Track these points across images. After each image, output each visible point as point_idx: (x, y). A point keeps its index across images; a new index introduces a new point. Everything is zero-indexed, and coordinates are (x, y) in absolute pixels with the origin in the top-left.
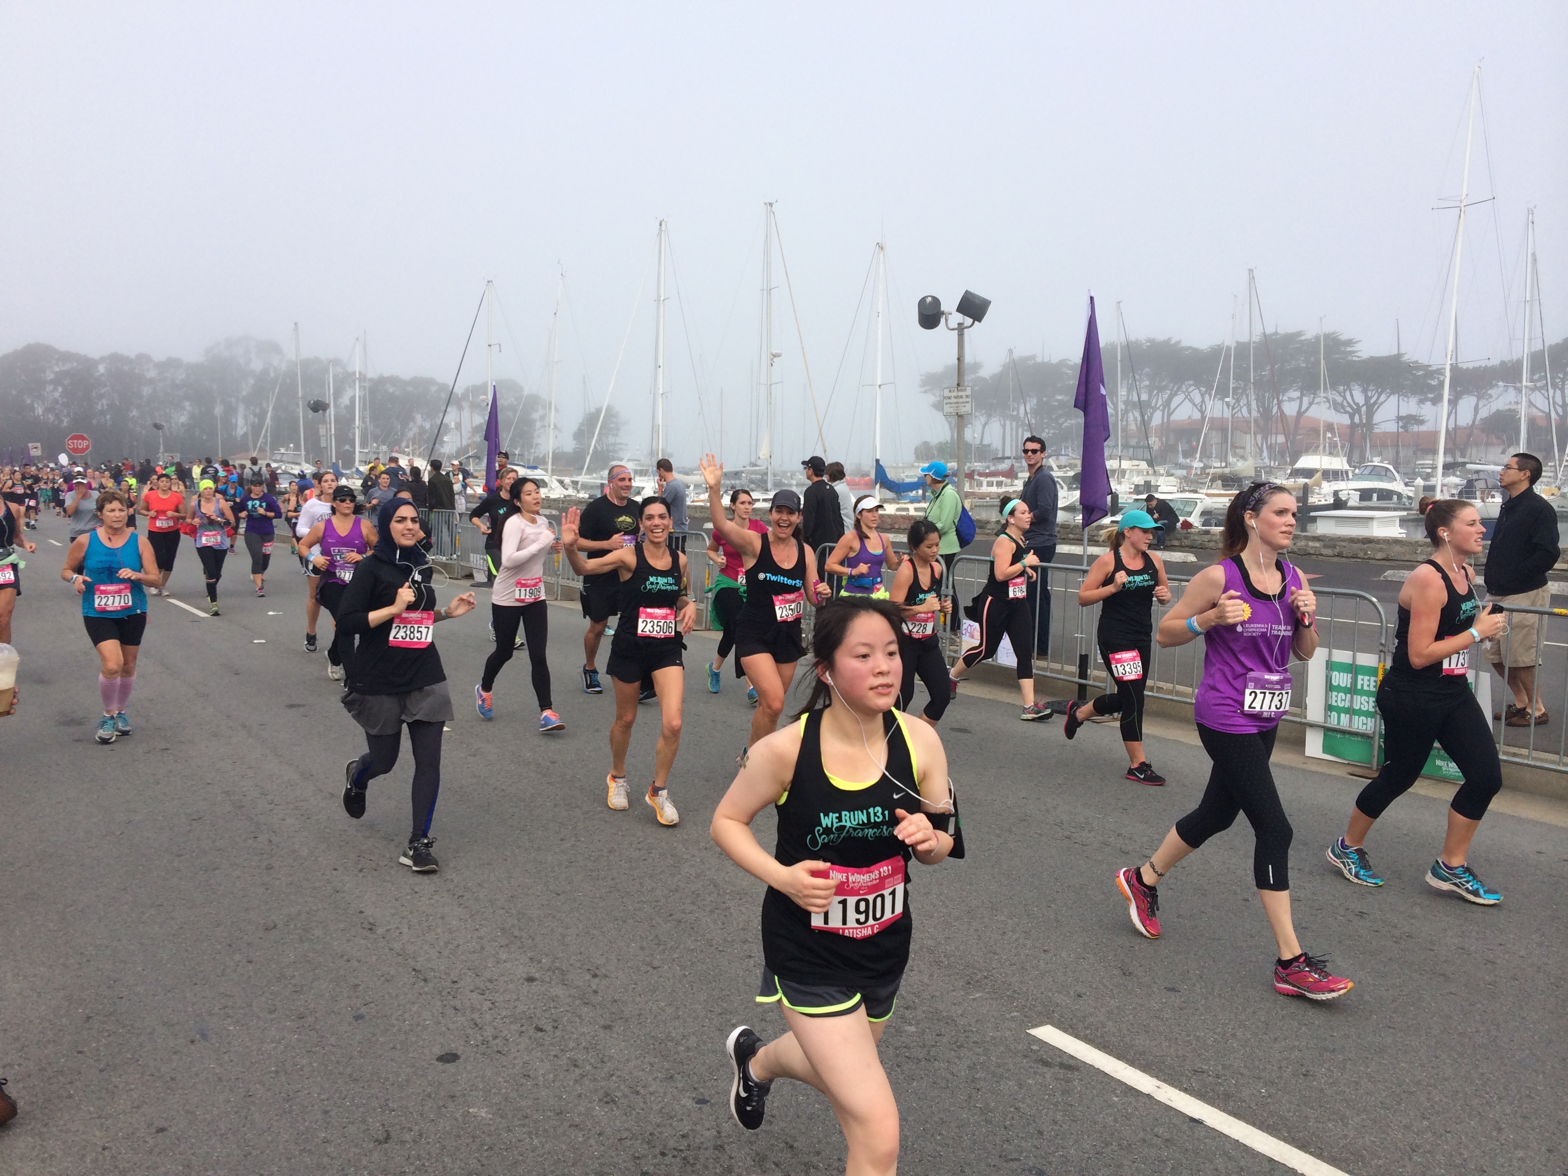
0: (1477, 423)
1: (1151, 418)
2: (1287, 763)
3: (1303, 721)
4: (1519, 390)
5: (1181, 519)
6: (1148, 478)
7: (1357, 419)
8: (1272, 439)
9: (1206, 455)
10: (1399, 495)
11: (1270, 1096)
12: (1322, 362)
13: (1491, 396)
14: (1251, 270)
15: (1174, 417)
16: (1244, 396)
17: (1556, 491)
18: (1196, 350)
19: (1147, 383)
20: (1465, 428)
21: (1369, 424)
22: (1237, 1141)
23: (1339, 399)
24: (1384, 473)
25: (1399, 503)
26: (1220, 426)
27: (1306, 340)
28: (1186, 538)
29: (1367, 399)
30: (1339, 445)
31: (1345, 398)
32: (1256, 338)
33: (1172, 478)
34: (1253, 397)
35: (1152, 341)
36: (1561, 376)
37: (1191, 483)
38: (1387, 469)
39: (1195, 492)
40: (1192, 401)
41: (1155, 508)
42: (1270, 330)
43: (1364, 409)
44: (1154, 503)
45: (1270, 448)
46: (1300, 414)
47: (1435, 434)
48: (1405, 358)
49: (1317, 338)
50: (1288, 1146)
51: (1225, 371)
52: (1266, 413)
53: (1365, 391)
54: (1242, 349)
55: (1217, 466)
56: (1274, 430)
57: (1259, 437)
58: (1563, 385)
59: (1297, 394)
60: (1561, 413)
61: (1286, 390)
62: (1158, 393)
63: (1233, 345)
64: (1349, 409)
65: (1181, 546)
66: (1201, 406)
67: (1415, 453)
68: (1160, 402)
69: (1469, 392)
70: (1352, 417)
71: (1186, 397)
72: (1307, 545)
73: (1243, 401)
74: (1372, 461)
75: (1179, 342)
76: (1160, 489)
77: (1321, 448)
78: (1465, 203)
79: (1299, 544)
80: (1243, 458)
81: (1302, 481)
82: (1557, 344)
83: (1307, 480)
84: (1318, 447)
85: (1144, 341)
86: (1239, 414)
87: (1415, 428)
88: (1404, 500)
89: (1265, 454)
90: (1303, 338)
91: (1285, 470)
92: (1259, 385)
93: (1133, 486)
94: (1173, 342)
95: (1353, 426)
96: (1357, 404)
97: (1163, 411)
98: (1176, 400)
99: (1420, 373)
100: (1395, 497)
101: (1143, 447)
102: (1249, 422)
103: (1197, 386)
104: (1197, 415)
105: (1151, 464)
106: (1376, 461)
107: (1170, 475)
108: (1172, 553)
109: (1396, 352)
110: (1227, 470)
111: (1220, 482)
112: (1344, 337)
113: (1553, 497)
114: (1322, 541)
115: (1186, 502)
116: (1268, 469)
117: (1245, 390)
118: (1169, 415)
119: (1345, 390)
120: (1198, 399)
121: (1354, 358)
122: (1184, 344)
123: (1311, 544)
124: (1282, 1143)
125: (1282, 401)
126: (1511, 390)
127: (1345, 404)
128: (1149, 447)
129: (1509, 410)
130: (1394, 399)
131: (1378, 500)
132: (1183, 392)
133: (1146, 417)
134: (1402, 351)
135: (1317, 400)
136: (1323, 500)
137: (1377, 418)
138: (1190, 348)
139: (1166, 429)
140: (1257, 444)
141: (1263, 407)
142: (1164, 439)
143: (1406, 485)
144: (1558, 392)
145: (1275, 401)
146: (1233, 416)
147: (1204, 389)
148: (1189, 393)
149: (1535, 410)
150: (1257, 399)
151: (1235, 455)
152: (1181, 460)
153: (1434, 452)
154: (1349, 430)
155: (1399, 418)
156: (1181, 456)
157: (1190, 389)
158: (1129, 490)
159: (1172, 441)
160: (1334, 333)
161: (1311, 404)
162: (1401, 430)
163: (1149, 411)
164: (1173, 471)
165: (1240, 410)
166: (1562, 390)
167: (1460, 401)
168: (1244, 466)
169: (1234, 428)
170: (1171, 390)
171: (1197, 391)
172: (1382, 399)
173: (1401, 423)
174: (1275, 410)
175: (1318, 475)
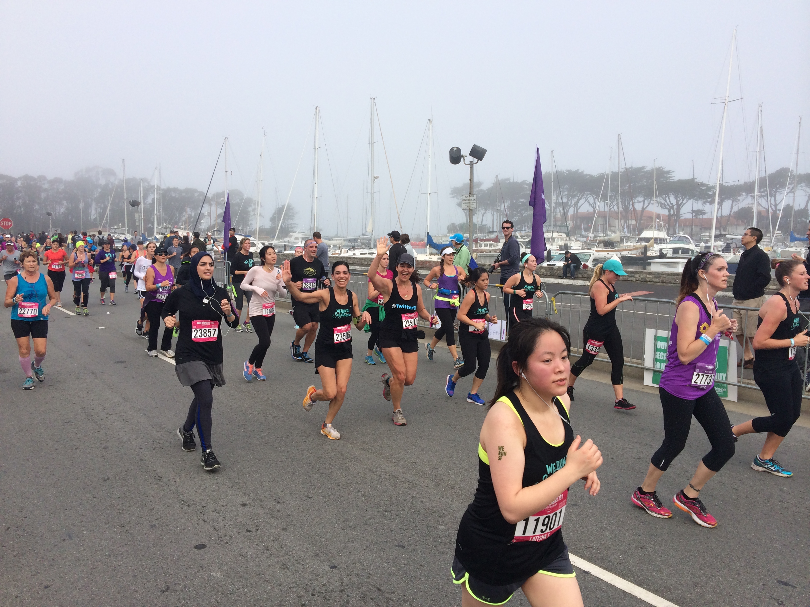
0: (732, 214)
1: (568, 211)
2: (635, 389)
3: (643, 367)
4: (753, 197)
5: (583, 263)
6: (566, 242)
7: (672, 212)
8: (629, 222)
9: (596, 230)
10: (693, 251)
11: (624, 559)
12: (655, 182)
13: (739, 200)
14: (619, 135)
15: (579, 211)
16: (615, 200)
17: (771, 249)
18: (591, 176)
19: (566, 193)
20: (726, 217)
21: (678, 215)
22: (607, 582)
23: (663, 202)
24: (685, 240)
26: (603, 215)
27: (647, 171)
28: (585, 273)
29: (677, 201)
30: (663, 225)
31: (666, 201)
32: (622, 170)
33: (578, 242)
34: (620, 200)
35: (569, 171)
36: (774, 190)
37: (588, 245)
38: (687, 238)
39: (590, 249)
40: (589, 203)
41: (569, 258)
42: (628, 166)
43: (675, 207)
44: (569, 255)
45: (628, 227)
46: (643, 209)
47: (711, 220)
48: (696, 181)
49: (653, 170)
50: (633, 585)
51: (606, 187)
52: (626, 209)
53: (676, 198)
54: (615, 175)
55: (601, 236)
56: (630, 218)
57: (623, 221)
58: (775, 194)
59: (641, 199)
60: (774, 209)
61: (636, 197)
62: (572, 198)
63: (610, 173)
64: (668, 207)
65: (583, 277)
66: (594, 205)
67: (701, 229)
68: (573, 203)
69: (728, 198)
70: (669, 211)
71: (586, 200)
72: (646, 277)
73: (615, 202)
74: (679, 234)
75: (582, 172)
76: (572, 248)
77: (654, 226)
78: (727, 101)
79: (642, 276)
80: (614, 232)
81: (644, 244)
82: (773, 174)
83: (646, 244)
84: (652, 226)
85: (565, 171)
86: (613, 209)
87: (701, 217)
89: (626, 230)
90: (645, 170)
91: (635, 238)
92: (623, 194)
93: (559, 247)
94: (580, 172)
95: (670, 215)
96: (672, 204)
97: (574, 208)
98: (581, 202)
99: (704, 188)
100: (690, 252)
101: (564, 226)
102: (618, 213)
103: (592, 194)
104: (591, 210)
105: (568, 235)
106: (681, 234)
107: (577, 240)
108: (578, 281)
109: (691, 177)
110: (606, 238)
111: (602, 244)
112: (666, 170)
113: (769, 252)
114: (654, 274)
115: (585, 254)
116: (627, 238)
117: (616, 196)
118: (577, 210)
119: (666, 197)
120: (592, 201)
121: (671, 181)
122: (585, 172)
123: (648, 276)
124: (630, 583)
125: (634, 202)
126: (749, 197)
127: (666, 204)
128: (567, 226)
129: (748, 207)
130: (691, 201)
131: (682, 253)
132: (585, 198)
133: (566, 211)
134: (695, 177)
135: (652, 202)
136: (654, 253)
137: (682, 211)
138: (589, 175)
139: (576, 217)
140: (622, 225)
141: (625, 206)
142: (575, 222)
143: (696, 246)
144: (773, 198)
145: (631, 203)
146: (609, 210)
147: (595, 196)
148: (588, 198)
149: (761, 207)
150: (622, 202)
151: (610, 230)
152: (583, 233)
153: (710, 229)
154: (668, 218)
155: (693, 211)
156: (583, 230)
157: (588, 196)
158: (556, 248)
159: (579, 223)
160: (661, 167)
161: (649, 204)
162: (694, 217)
163: (567, 208)
164: (579, 239)
165: (613, 207)
166: (775, 197)
167: (724, 203)
168: (614, 236)
169: (610, 217)
170: (579, 197)
171: (591, 197)
172: (685, 201)
173: (694, 214)
174: (631, 207)
175: (652, 241)
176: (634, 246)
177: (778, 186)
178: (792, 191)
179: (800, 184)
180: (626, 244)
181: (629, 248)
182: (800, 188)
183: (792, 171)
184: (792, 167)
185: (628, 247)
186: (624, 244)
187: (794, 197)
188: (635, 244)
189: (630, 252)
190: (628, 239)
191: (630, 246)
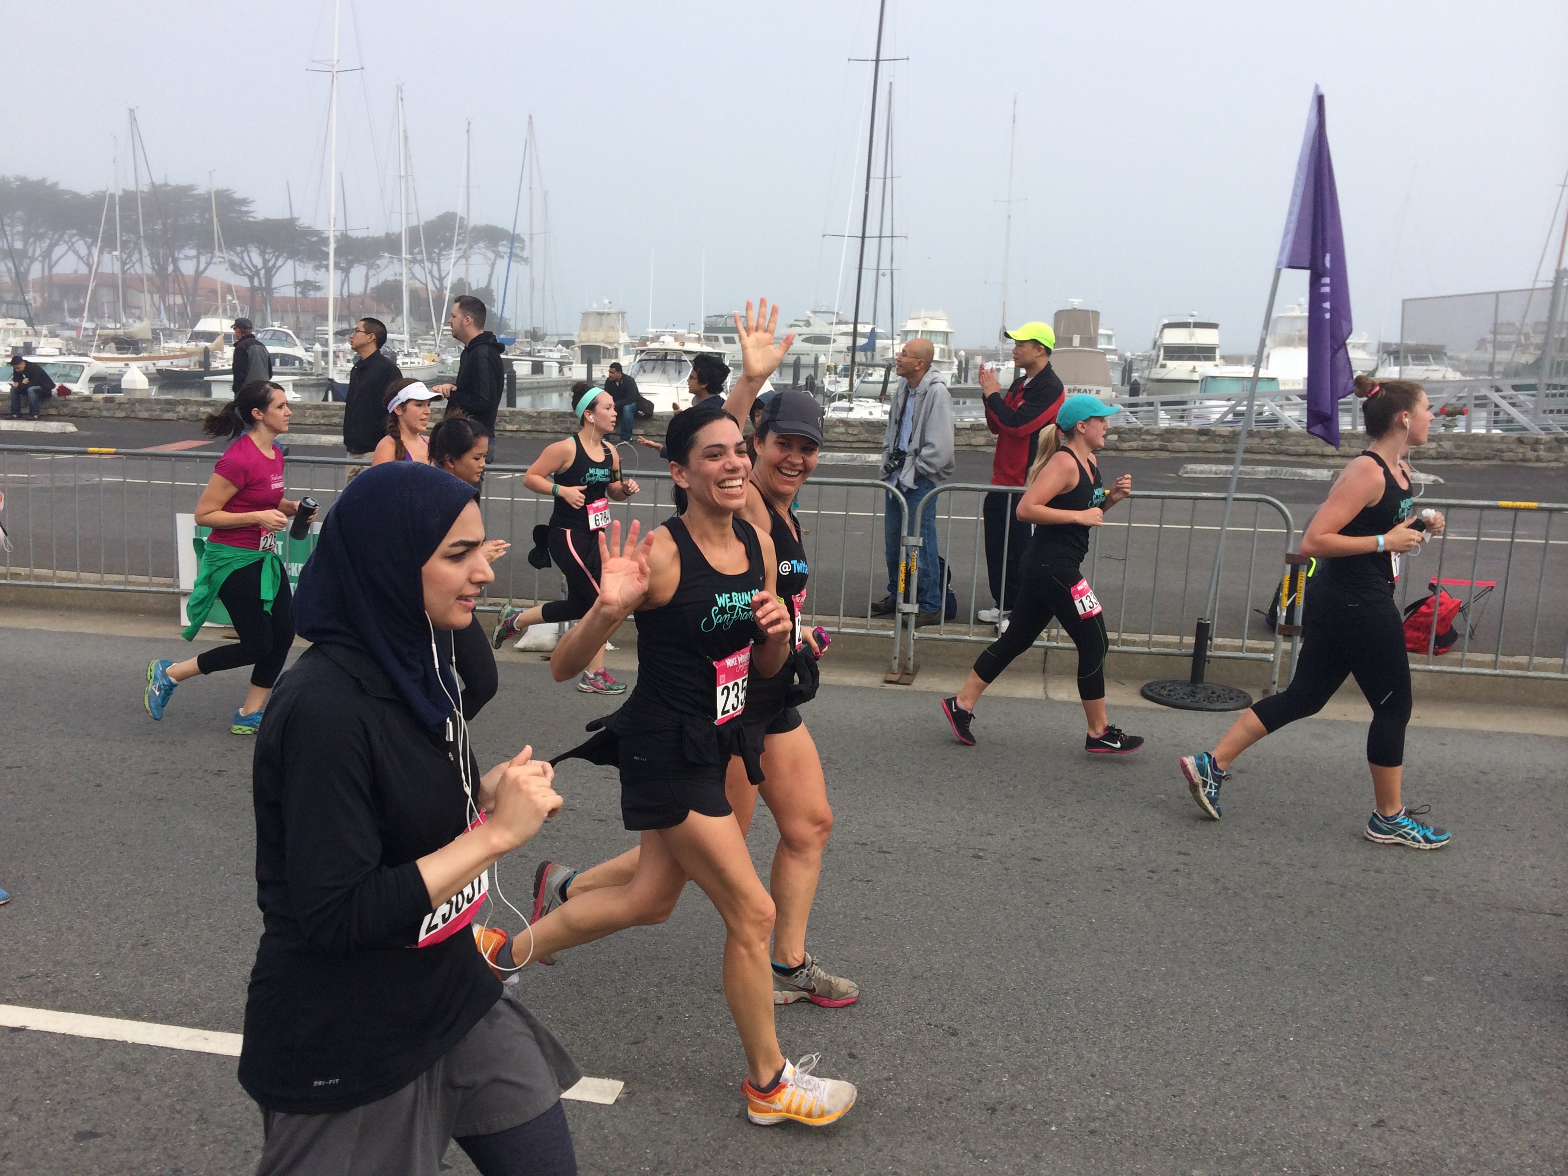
0: (368, 292)
1: (28, 271)
3: (176, 590)
4: (400, 260)
5: (58, 385)
6: (28, 340)
7: (256, 283)
8: (171, 300)
9: (96, 313)
10: (301, 361)
11: (105, 978)
12: (215, 219)
13: (379, 267)
14: (132, 111)
15: (58, 270)
16: (137, 252)
17: (435, 357)
18: (76, 196)
19: (20, 228)
20: (357, 296)
21: (268, 289)
22: (64, 1034)
23: (237, 261)
24: (284, 338)
25: (300, 369)
26: (107, 282)
27: (199, 195)
28: (64, 406)
29: (265, 262)
30: (239, 308)
31: (242, 259)
32: (145, 186)
33: (57, 340)
34: (145, 252)
35: (23, 180)
36: (437, 251)
37: (81, 346)
38: (288, 335)
39: (86, 355)
40: (76, 253)
41: (24, 372)
42: (159, 180)
43: (262, 272)
44: (22, 366)
45: (168, 309)
46: (198, 274)
47: (325, 301)
48: (299, 223)
49: (209, 193)
50: (120, 1021)
51: (110, 220)
52: (161, 271)
53: (262, 253)
54: (129, 199)
55: (112, 328)
56: (170, 291)
57: (156, 297)
58: (439, 260)
59: (193, 252)
60: (438, 286)
61: (182, 247)
62: (35, 242)
63: (119, 193)
64: (247, 272)
65: (59, 415)
66: (88, 259)
67: (314, 319)
68: (38, 252)
69: (359, 261)
70: (251, 280)
71: (70, 248)
72: (198, 411)
73: (136, 257)
74: (272, 326)
75: (55, 185)
76: (38, 351)
77: (220, 310)
78: (336, 69)
79: (190, 410)
80: (140, 319)
81: (203, 344)
82: (432, 221)
83: (208, 344)
84: (217, 309)
85: (12, 180)
86: (132, 271)
87: (312, 294)
88: (305, 365)
89: (163, 315)
90: (195, 192)
91: (186, 333)
92: (151, 240)
94: (49, 183)
95: (253, 290)
96: (255, 267)
97: (43, 262)
98: (58, 252)
99: (314, 239)
100: (297, 362)
101: (20, 304)
102: (142, 280)
103: (82, 234)
104: (83, 270)
105: (30, 322)
106: (276, 326)
107: (53, 335)
108: (48, 423)
109: (287, 216)
110: (121, 332)
111: (113, 345)
112: (238, 196)
113: (433, 363)
115: (74, 366)
116: (167, 332)
117: (137, 244)
118: (51, 267)
119: (242, 252)
120: (83, 250)
121: (250, 219)
122: (62, 186)
123: (202, 409)
124: (114, 1020)
125: (178, 259)
126: (395, 261)
127: (243, 265)
128: (26, 304)
129: (395, 281)
130: (290, 263)
132: (66, 242)
133: (22, 269)
134: (295, 215)
135: (214, 260)
137: (276, 282)
138: (70, 192)
139: (48, 283)
140: (154, 304)
141: (158, 263)
142: (46, 295)
143: (307, 350)
144: (435, 267)
145: (170, 259)
146: (124, 272)
147: (90, 241)
148: (73, 243)
149: (417, 282)
150: (151, 255)
151: (130, 315)
152: (69, 320)
153: (325, 318)
154: (248, 294)
155: (297, 284)
156: (66, 314)
157: (74, 240)
159: (56, 298)
160: (227, 190)
161: (208, 264)
162: (299, 295)
163: (26, 262)
164: (58, 332)
165: (133, 266)
166: (438, 264)
167: (352, 270)
168: (139, 328)
169: (126, 287)
170: (51, 239)
171: (81, 242)
172: (279, 263)
173: (299, 289)
174: (171, 268)
175: (219, 339)
176: (182, 349)
177: (442, 245)
178: (465, 256)
179: (476, 243)
180: (166, 345)
181: (172, 354)
182: (477, 251)
183: (462, 218)
184: (460, 212)
185: (169, 351)
186: (162, 345)
187: (467, 265)
188: (185, 346)
189: (175, 362)
190: (170, 335)
191: (173, 350)
